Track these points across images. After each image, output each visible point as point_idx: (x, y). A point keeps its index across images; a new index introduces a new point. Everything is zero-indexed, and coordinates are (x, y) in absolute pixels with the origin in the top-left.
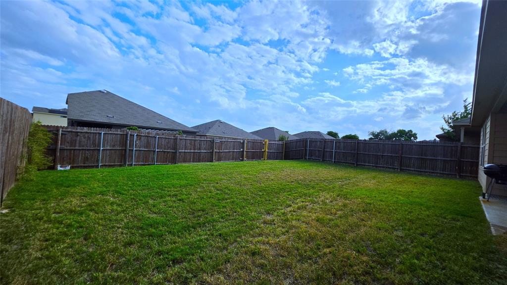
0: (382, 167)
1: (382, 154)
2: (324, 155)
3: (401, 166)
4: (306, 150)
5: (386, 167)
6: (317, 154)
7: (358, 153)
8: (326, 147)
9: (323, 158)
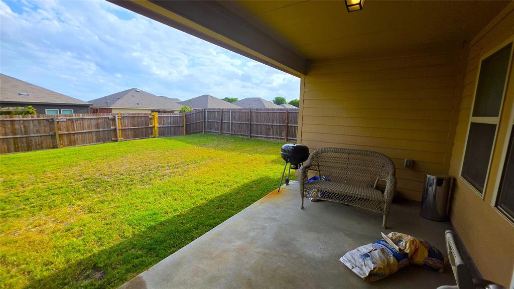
0: (272, 138)
1: (271, 124)
2: (222, 128)
3: (287, 136)
4: (205, 122)
5: (276, 138)
6: (216, 127)
7: (251, 124)
8: (223, 118)
9: (221, 130)
